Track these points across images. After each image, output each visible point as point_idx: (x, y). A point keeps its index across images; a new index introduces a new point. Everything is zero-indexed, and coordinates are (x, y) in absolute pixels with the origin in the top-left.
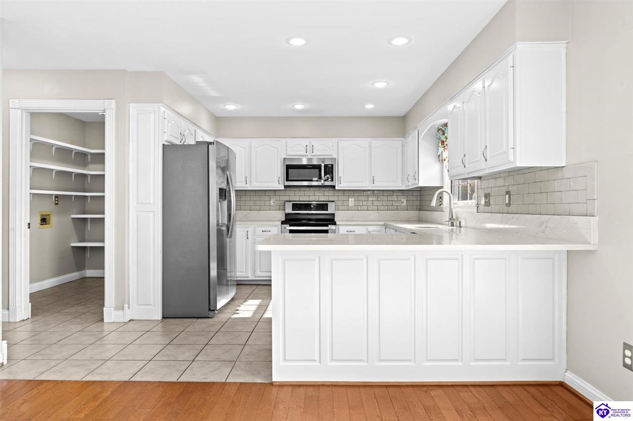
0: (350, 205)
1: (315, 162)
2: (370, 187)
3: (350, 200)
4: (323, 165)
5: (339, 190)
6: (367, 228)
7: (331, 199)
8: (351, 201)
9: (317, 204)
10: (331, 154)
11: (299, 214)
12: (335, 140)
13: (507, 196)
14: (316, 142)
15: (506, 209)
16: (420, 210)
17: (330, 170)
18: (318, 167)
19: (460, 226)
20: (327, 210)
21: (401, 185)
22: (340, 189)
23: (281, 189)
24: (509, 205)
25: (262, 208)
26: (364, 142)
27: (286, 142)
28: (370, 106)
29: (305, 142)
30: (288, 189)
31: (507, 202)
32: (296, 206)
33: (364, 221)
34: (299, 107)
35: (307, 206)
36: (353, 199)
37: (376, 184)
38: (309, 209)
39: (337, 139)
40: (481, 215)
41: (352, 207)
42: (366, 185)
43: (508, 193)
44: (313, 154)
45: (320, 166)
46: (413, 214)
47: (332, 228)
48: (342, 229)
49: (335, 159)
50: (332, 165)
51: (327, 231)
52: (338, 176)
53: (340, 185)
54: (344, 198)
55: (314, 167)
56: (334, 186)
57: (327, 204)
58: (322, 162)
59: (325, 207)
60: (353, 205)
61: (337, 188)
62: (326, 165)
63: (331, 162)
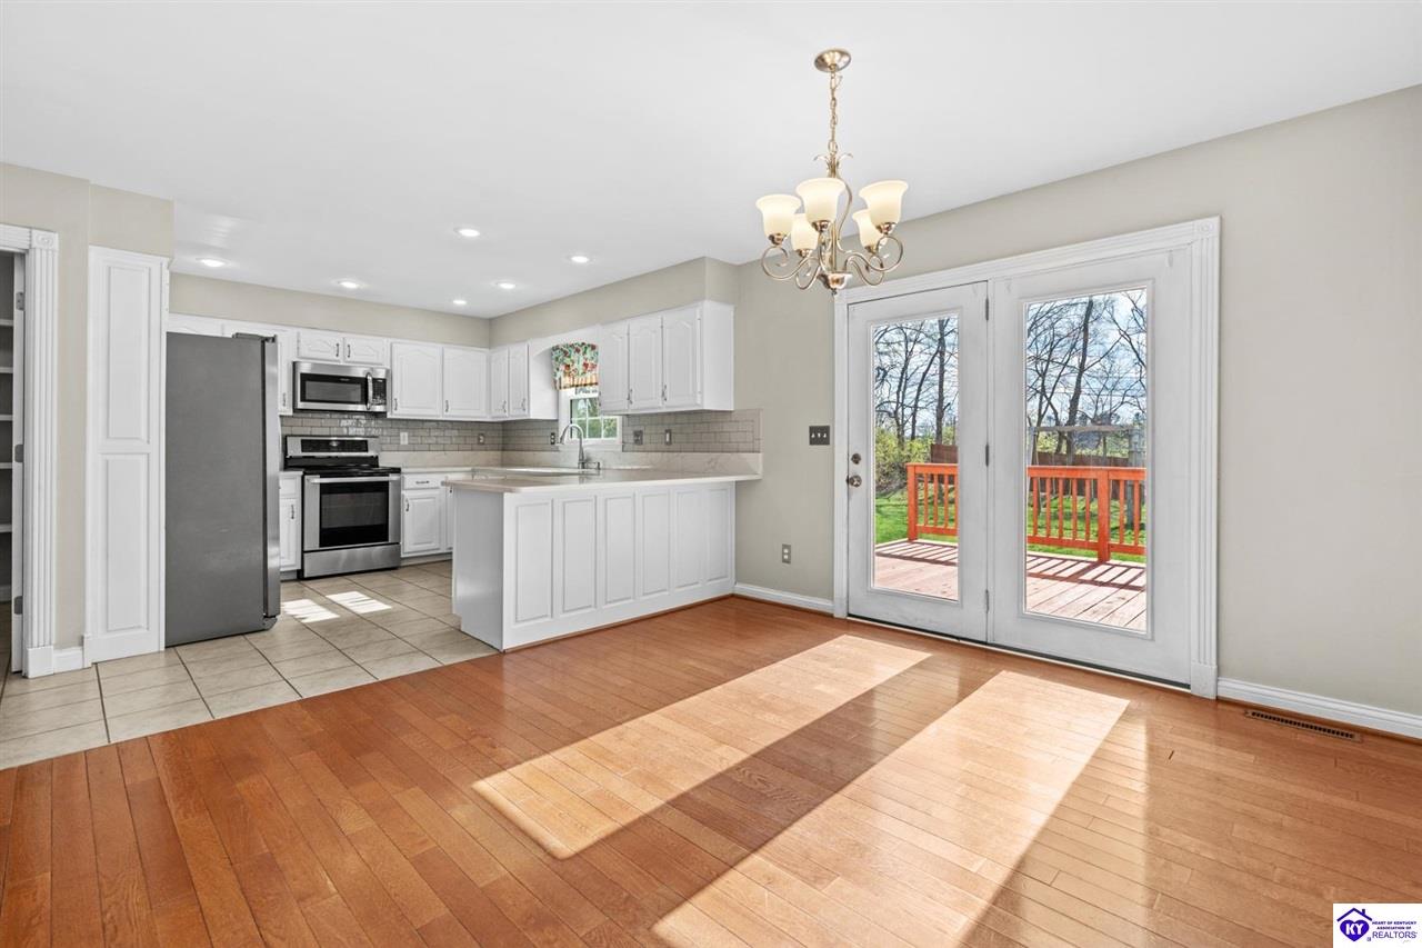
0: (402, 443)
1: (359, 373)
2: (440, 416)
3: (402, 434)
4: (369, 378)
5: (391, 420)
7: (374, 432)
8: (404, 438)
9: (342, 441)
10: (380, 361)
11: (313, 457)
12: (386, 341)
13: (668, 435)
14: (354, 340)
15: (664, 447)
16: (503, 450)
17: (381, 388)
18: (363, 382)
19: (599, 468)
20: (367, 451)
21: (484, 415)
22: (394, 417)
23: (287, 414)
24: (670, 443)
26: (433, 350)
27: (298, 334)
28: (460, 302)
29: (334, 338)
30: (300, 415)
31: (668, 440)
32: (307, 445)
33: (425, 467)
34: (350, 285)
35: (324, 445)
36: (406, 434)
37: (450, 413)
39: (391, 340)
40: (628, 455)
41: (404, 446)
43: (668, 431)
44: (348, 359)
45: (366, 379)
46: (495, 455)
47: (393, 477)
48: (409, 481)
49: (387, 371)
50: (384, 380)
51: (387, 483)
52: (395, 397)
53: (394, 412)
54: (394, 432)
55: (353, 380)
56: (385, 413)
57: (366, 442)
58: (368, 374)
59: (363, 446)
60: (406, 442)
61: (389, 416)
62: (374, 380)
63: (381, 375)
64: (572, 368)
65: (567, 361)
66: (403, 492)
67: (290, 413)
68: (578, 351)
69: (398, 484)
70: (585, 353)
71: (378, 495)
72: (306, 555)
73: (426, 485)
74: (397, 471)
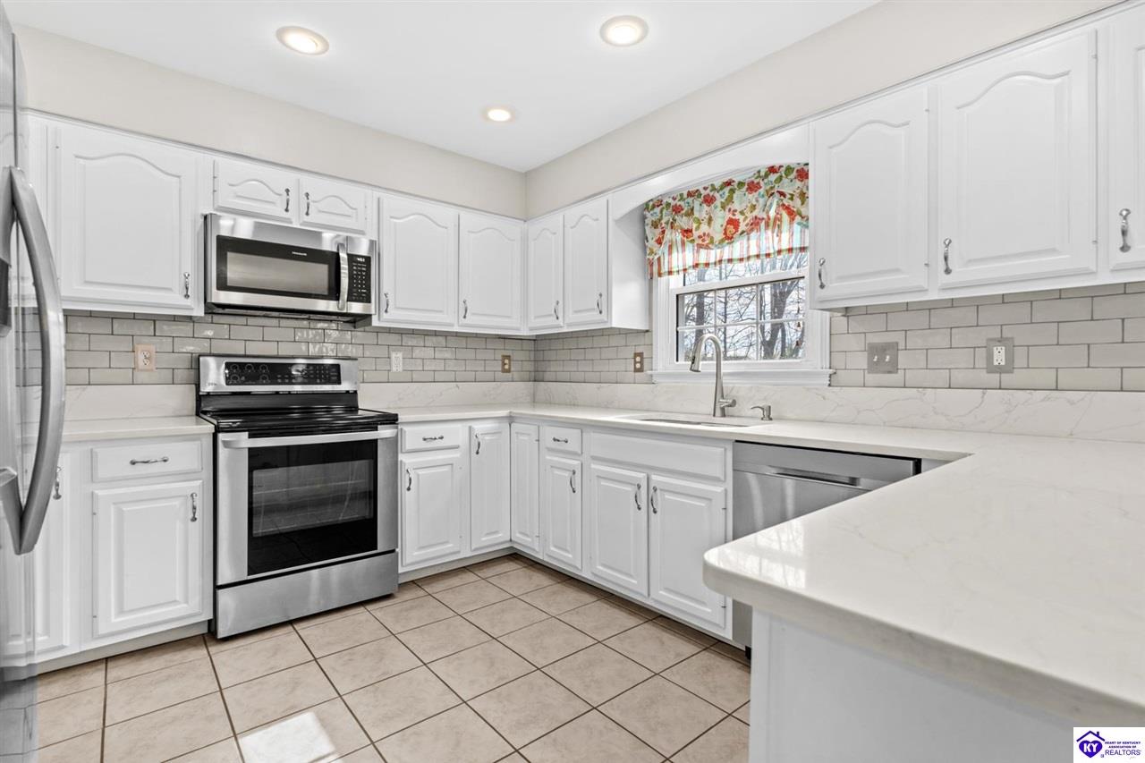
0: (394, 369)
1: (327, 245)
2: (456, 325)
3: (393, 355)
4: (343, 255)
5: (378, 329)
6: (470, 427)
7: (351, 351)
8: (397, 360)
9: (308, 365)
10: (360, 226)
11: (248, 393)
12: (369, 193)
13: (1000, 349)
14: (315, 188)
16: (535, 381)
17: (362, 272)
18: (333, 260)
19: (768, 417)
20: (339, 382)
21: (518, 324)
22: (383, 324)
23: (194, 314)
24: (1008, 369)
25: (95, 376)
27: (214, 165)
30: (220, 316)
31: (999, 362)
32: (240, 371)
35: (278, 371)
37: (470, 319)
38: (283, 378)
39: (377, 193)
40: (848, 392)
41: (398, 373)
42: (449, 321)
43: (1001, 341)
44: (306, 219)
45: (337, 256)
46: (522, 388)
47: (384, 432)
48: (412, 436)
49: (372, 243)
50: (368, 259)
51: (375, 442)
52: (385, 289)
53: (385, 316)
54: (382, 352)
55: (315, 256)
56: (369, 316)
57: (337, 367)
58: (339, 246)
59: (333, 374)
60: (400, 369)
61: (375, 322)
62: (351, 258)
63: (362, 250)
64: (696, 234)
65: (683, 222)
66: (401, 457)
67: (199, 311)
68: (709, 200)
69: (394, 443)
70: (730, 200)
71: (360, 465)
72: (220, 592)
73: (438, 443)
74: (391, 420)
